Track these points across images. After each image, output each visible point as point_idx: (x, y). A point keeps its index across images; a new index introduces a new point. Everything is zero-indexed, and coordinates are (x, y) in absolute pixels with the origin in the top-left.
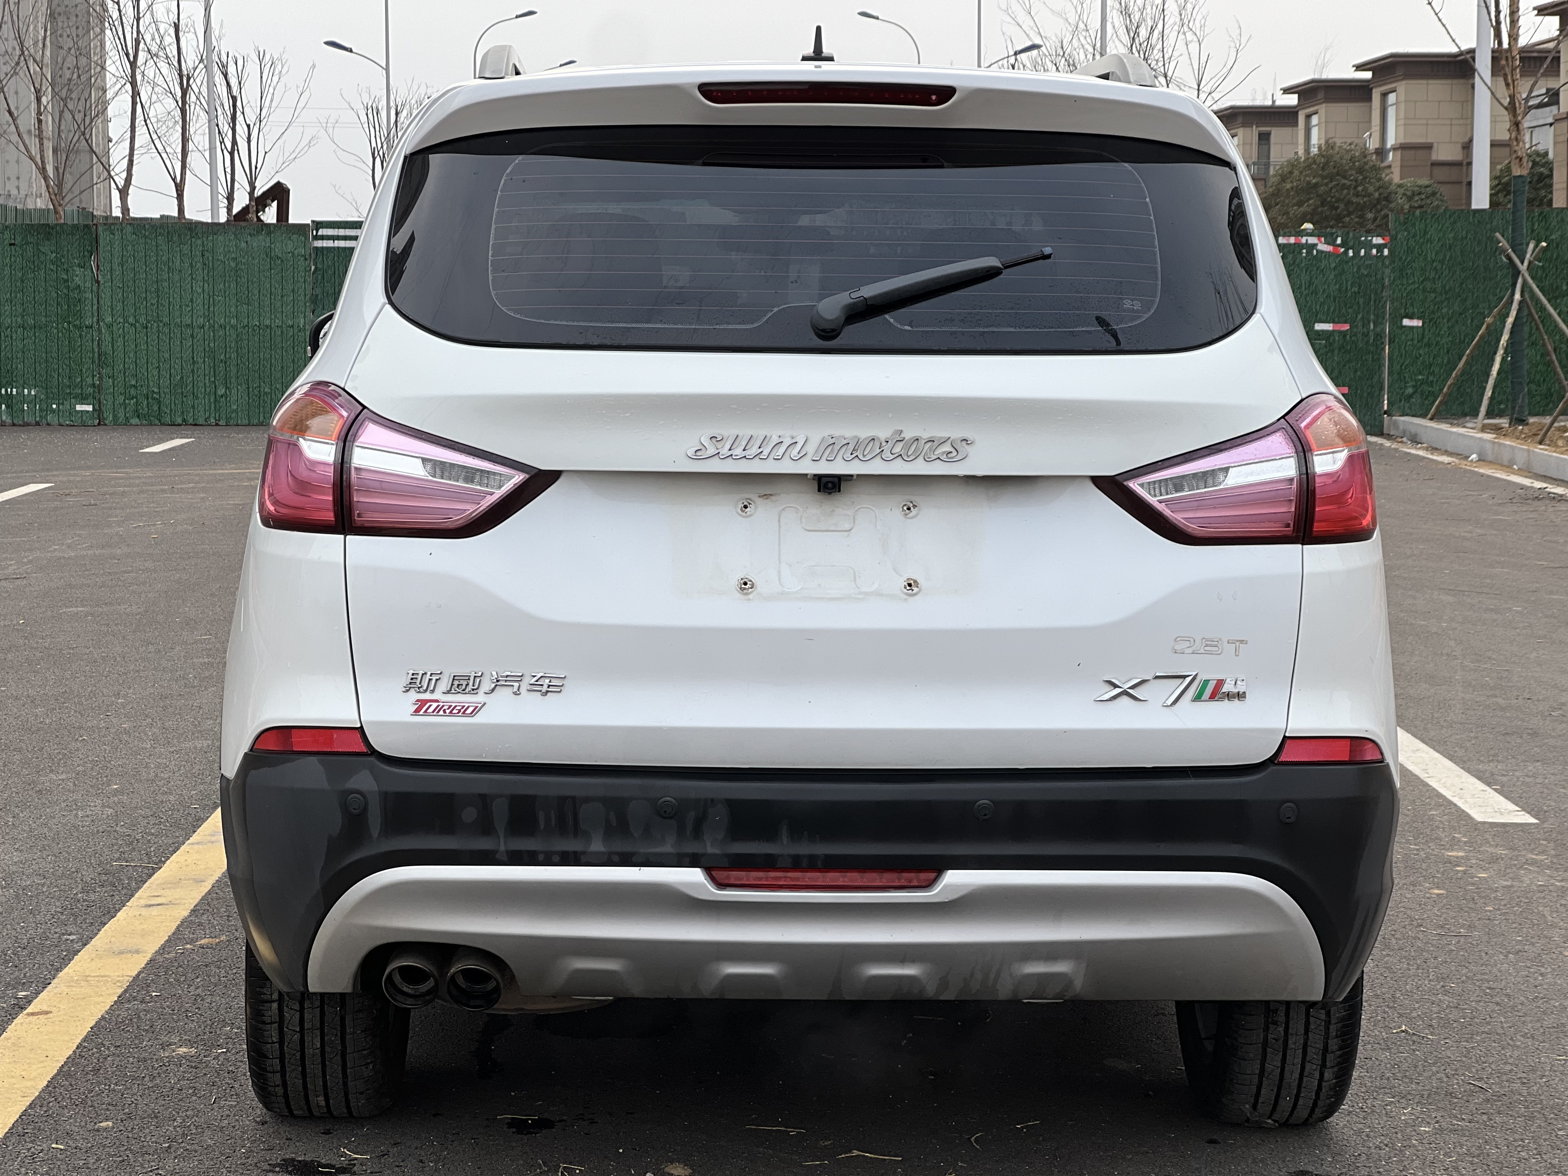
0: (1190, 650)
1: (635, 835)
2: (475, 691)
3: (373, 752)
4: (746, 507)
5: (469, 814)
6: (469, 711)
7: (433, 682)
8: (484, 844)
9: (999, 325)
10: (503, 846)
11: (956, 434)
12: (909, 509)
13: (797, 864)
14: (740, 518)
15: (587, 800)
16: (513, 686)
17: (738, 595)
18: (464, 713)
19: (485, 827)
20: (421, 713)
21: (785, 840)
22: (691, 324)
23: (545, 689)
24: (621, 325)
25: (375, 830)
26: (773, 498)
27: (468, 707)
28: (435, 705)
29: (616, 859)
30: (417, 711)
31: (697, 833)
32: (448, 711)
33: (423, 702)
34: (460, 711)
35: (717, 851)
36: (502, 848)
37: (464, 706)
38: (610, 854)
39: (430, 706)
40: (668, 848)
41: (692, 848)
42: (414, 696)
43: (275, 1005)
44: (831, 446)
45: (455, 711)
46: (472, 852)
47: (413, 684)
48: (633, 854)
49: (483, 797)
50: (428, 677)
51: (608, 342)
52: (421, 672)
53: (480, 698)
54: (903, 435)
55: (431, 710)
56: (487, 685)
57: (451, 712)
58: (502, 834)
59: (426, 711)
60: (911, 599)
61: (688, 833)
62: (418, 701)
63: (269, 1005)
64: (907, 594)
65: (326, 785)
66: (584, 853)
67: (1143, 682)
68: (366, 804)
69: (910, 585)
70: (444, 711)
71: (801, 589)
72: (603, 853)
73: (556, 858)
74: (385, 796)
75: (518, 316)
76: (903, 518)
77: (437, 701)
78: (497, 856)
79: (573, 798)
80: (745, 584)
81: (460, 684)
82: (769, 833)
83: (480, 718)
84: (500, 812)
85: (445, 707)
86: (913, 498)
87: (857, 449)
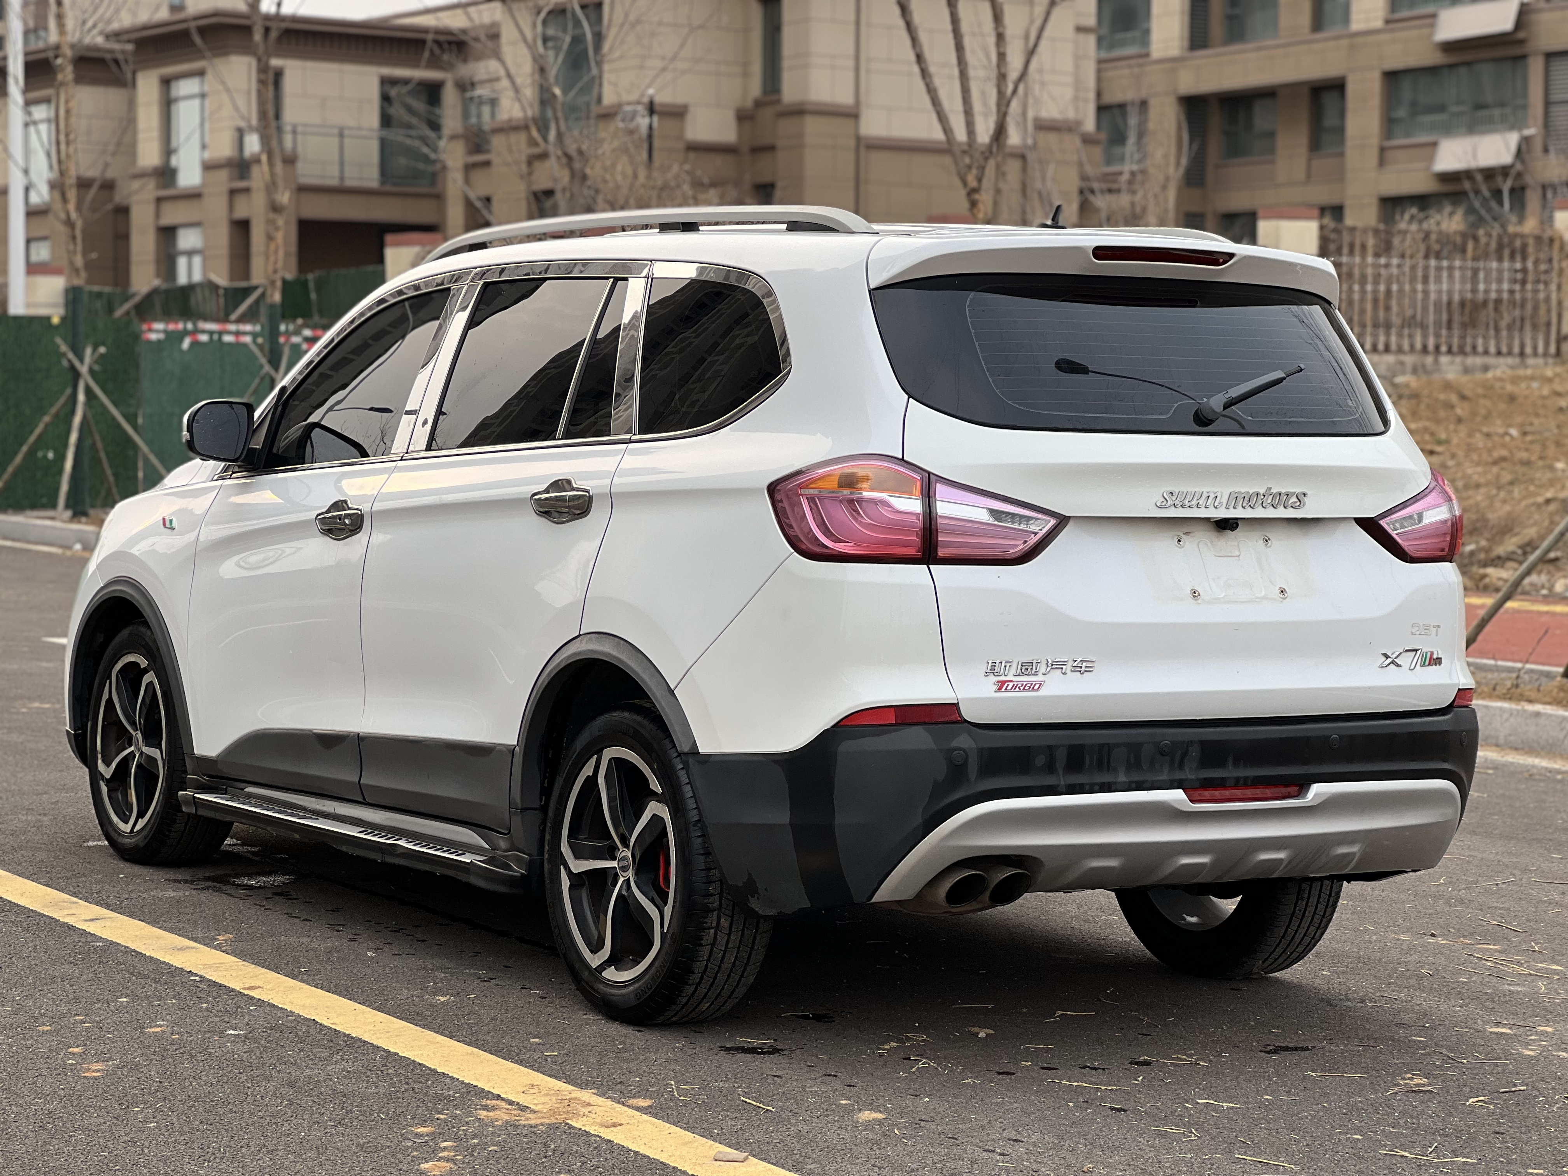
0: (1418, 633)
1: (1145, 768)
2: (1036, 674)
3: (966, 721)
4: (1179, 541)
5: (1040, 760)
6: (1036, 687)
7: (1007, 667)
8: (1049, 781)
9: (1296, 417)
10: (1062, 781)
11: (1298, 490)
12: (1266, 541)
13: (1238, 784)
14: (1177, 549)
15: (1118, 745)
16: (1062, 668)
17: (1192, 601)
18: (1033, 688)
19: (1050, 768)
20: (1003, 690)
21: (1230, 767)
22: (1132, 415)
23: (1083, 669)
24: (1090, 415)
25: (973, 775)
26: (1192, 535)
27: (1035, 685)
28: (1011, 684)
29: (1134, 786)
30: (1000, 689)
31: (1181, 766)
32: (1022, 688)
33: (1003, 683)
34: (1030, 687)
35: (1193, 777)
36: (1062, 783)
37: (1032, 684)
38: (1131, 782)
39: (1008, 685)
40: (1164, 777)
41: (1178, 776)
42: (993, 679)
43: (712, 931)
44: (1235, 499)
45: (1026, 688)
46: (1042, 787)
47: (993, 670)
48: (1144, 782)
49: (1050, 747)
50: (1003, 664)
51: (1087, 427)
52: (998, 662)
53: (1040, 678)
54: (1272, 491)
55: (1009, 688)
56: (1043, 668)
57: (1024, 689)
58: (1061, 772)
59: (1006, 689)
60: (1285, 601)
61: (1176, 765)
62: (998, 682)
63: (708, 931)
64: (1282, 598)
65: (933, 746)
66: (1115, 783)
67: (1401, 653)
68: (967, 755)
69: (1282, 592)
70: (1019, 688)
71: (1225, 596)
72: (1125, 782)
73: (1097, 788)
74: (981, 751)
75: (1022, 408)
76: (1264, 547)
77: (1012, 681)
78: (1059, 789)
79: (1108, 744)
80: (1195, 593)
81: (1027, 668)
82: (1221, 763)
83: (1042, 692)
84: (1061, 757)
85: (1020, 685)
86: (1267, 535)
87: (1250, 500)
